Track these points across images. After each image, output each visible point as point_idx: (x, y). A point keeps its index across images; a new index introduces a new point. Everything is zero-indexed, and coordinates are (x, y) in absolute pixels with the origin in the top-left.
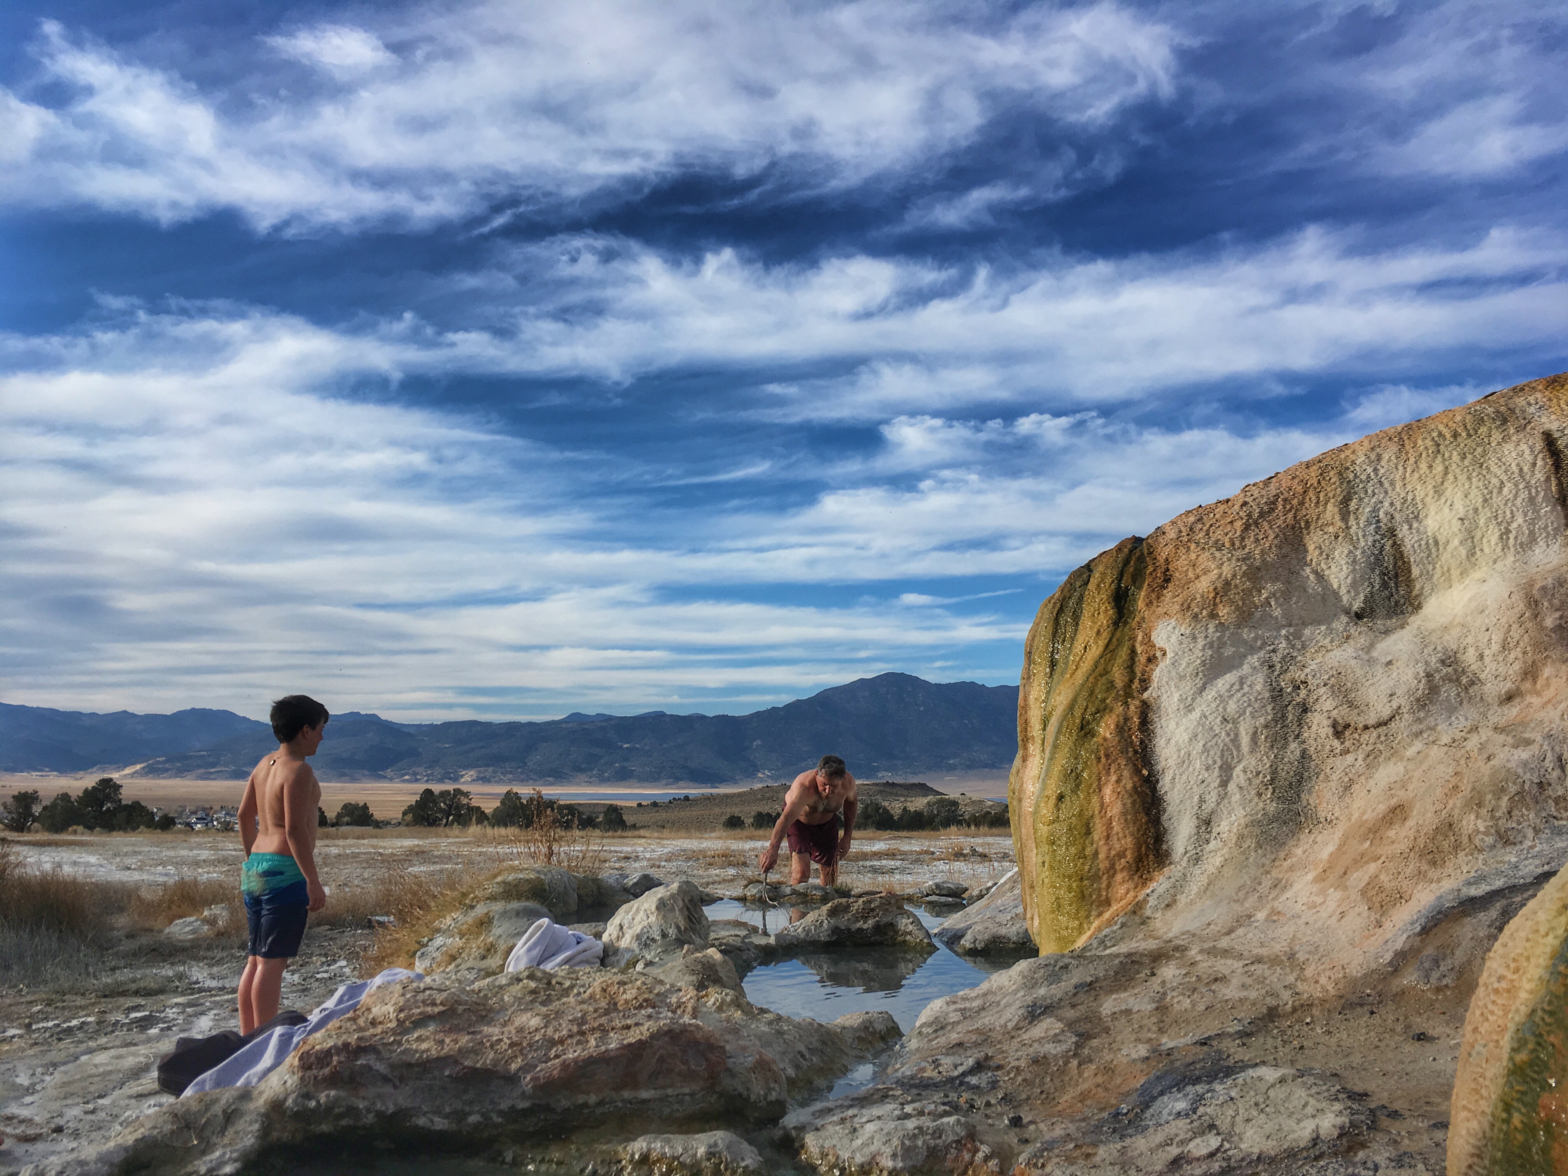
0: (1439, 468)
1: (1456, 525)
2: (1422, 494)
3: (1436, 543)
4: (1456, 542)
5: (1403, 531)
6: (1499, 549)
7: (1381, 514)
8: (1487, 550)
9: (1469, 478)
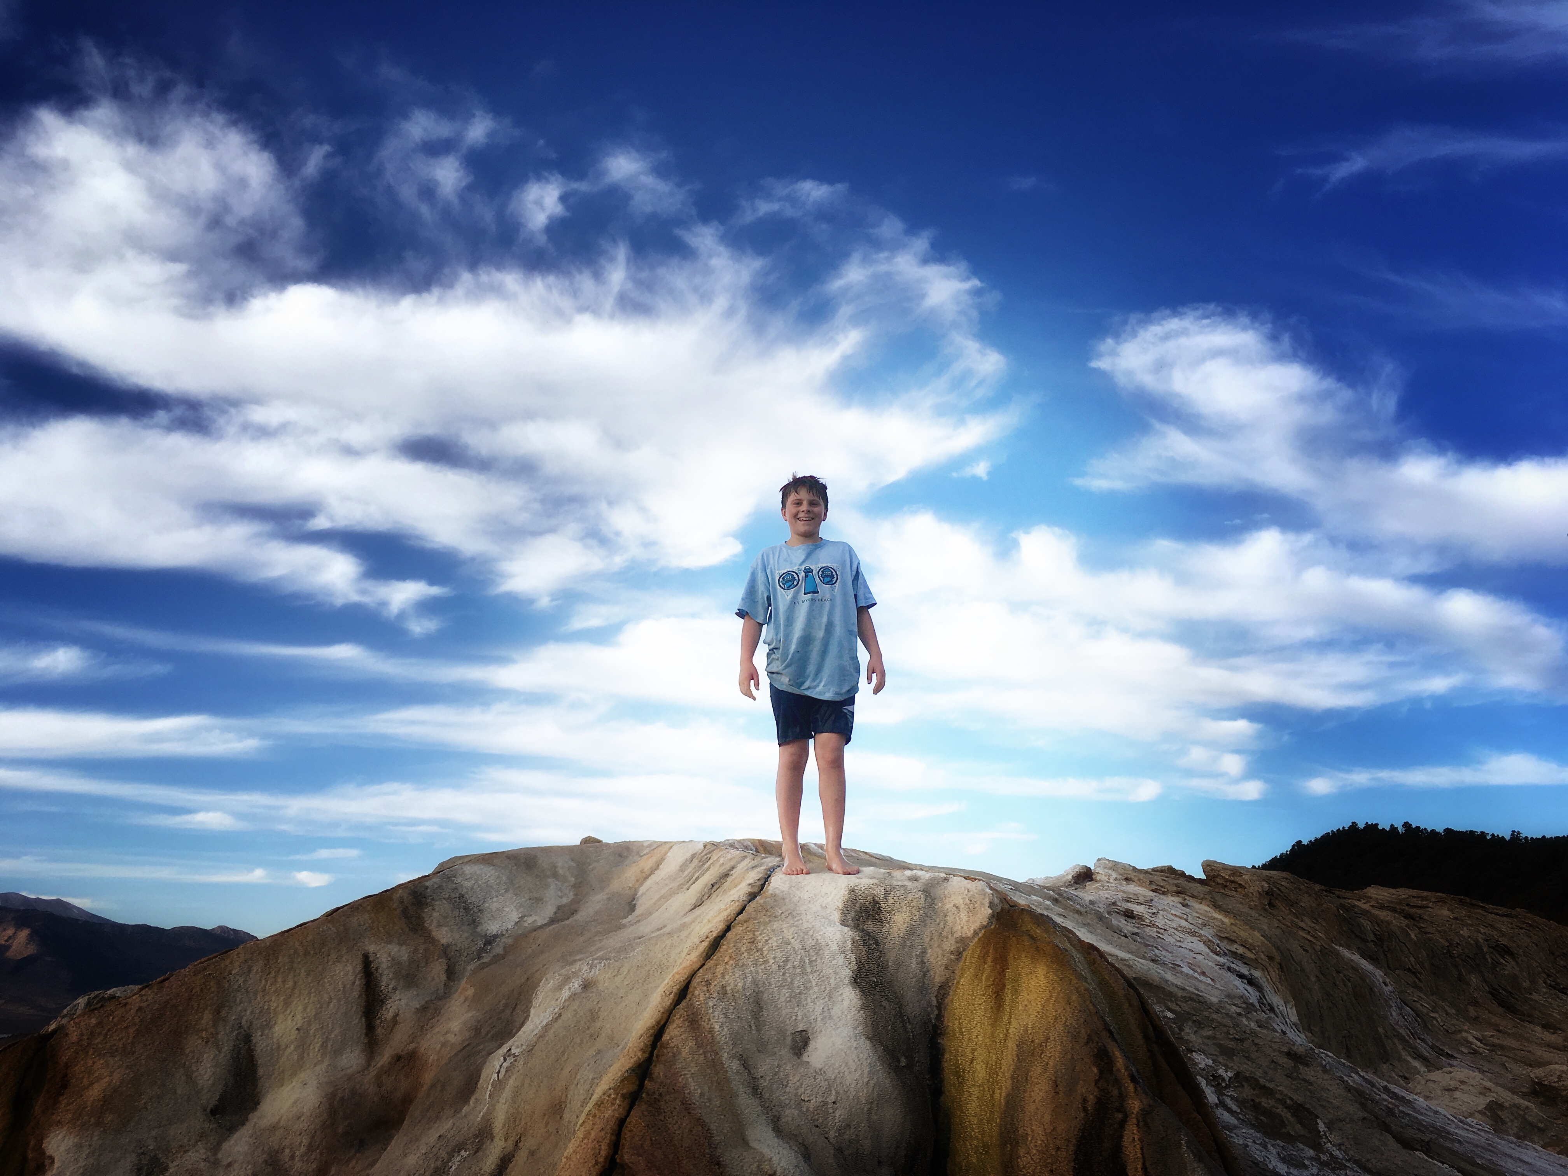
0: (290, 984)
1: (294, 1032)
2: (275, 1005)
3: (279, 1047)
4: (292, 1047)
5: (257, 1037)
6: (319, 1055)
7: (244, 1022)
8: (311, 1055)
9: (310, 993)
